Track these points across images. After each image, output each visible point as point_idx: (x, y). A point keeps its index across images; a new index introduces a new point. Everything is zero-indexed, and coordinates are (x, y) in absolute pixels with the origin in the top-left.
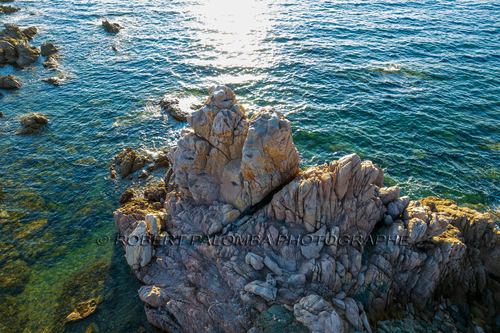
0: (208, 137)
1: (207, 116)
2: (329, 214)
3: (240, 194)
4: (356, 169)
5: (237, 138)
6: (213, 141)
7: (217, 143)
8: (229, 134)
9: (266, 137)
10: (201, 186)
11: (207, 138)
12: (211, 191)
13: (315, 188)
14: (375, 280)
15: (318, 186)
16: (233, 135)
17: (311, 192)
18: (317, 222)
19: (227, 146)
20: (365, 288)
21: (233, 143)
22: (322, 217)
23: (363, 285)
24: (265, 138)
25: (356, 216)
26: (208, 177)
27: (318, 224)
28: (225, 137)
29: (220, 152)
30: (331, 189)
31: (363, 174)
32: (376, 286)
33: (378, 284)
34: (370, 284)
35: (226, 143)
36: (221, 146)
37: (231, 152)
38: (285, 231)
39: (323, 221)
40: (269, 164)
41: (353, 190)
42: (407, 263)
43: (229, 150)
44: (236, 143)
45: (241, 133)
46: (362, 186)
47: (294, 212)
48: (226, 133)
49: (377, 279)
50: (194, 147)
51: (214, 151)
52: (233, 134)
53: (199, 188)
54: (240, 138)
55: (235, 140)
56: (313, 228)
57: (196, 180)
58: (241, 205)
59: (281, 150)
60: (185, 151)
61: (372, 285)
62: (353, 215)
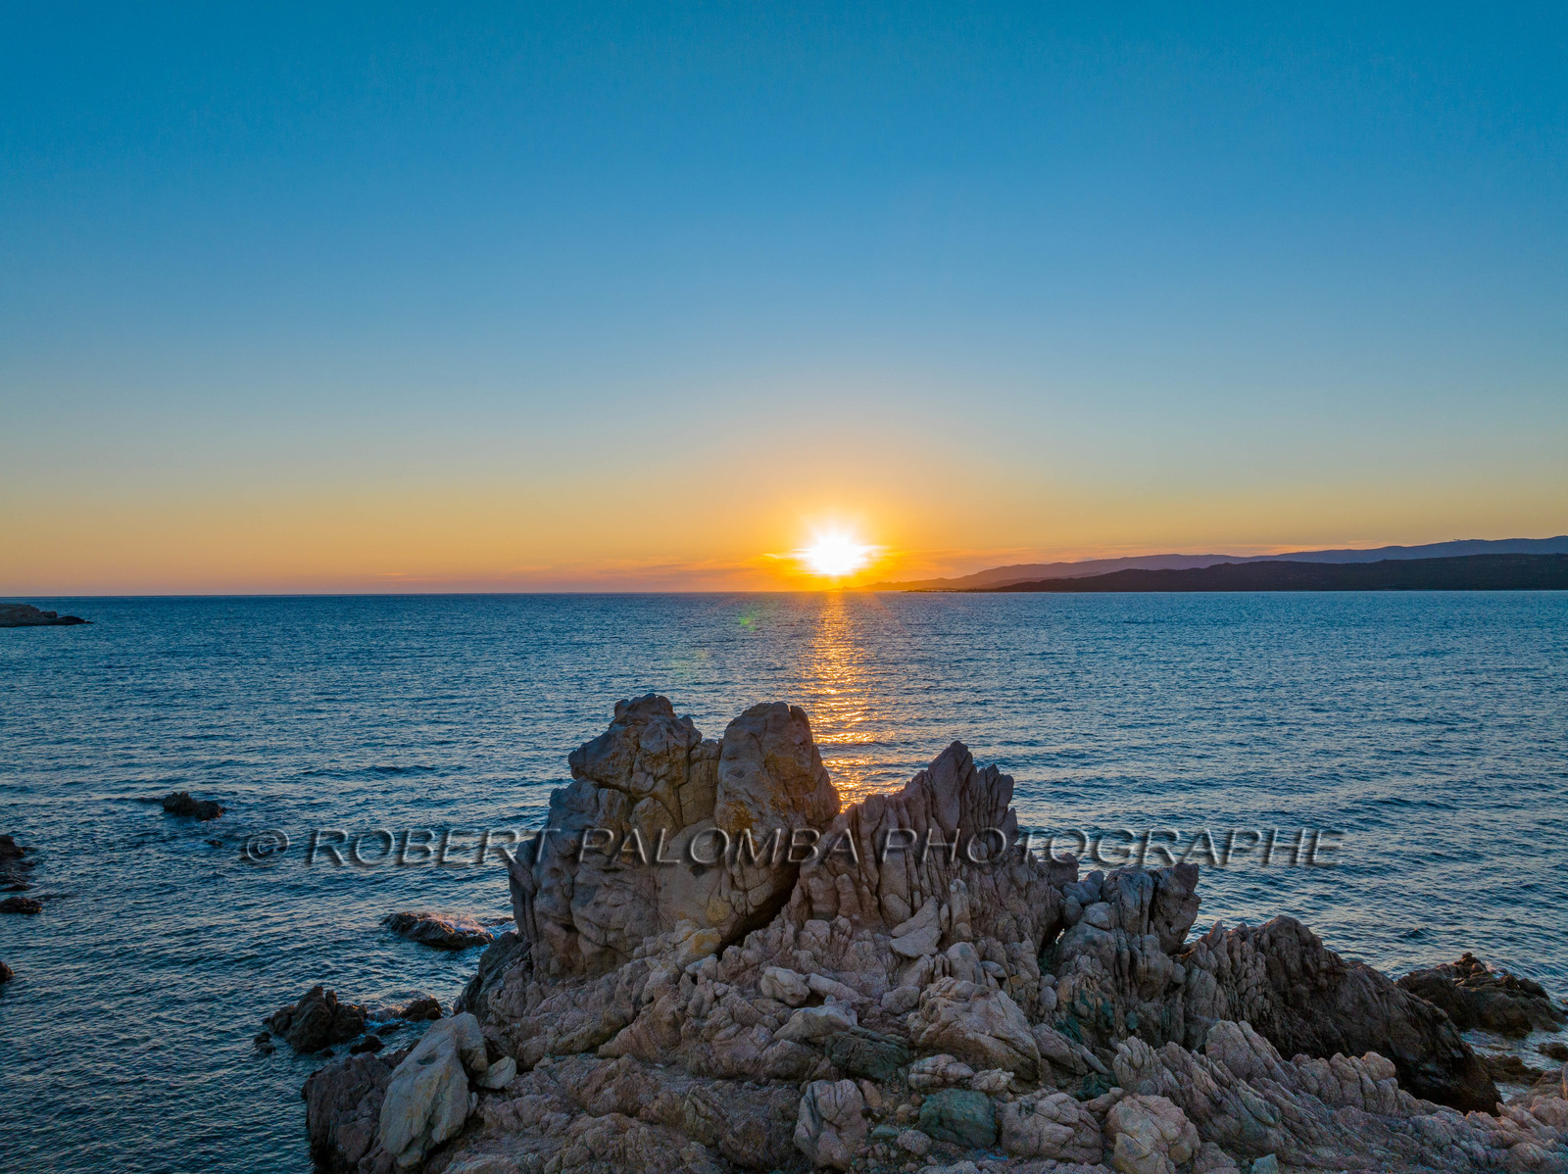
0: (627, 780)
1: (621, 739)
2: (934, 872)
3: (717, 890)
4: (966, 769)
5: (697, 765)
6: (640, 781)
7: (650, 782)
8: (682, 755)
9: (769, 736)
10: (610, 901)
11: (623, 784)
12: (634, 914)
13: (891, 811)
14: (1081, 992)
15: (898, 810)
16: (690, 761)
17: (884, 820)
18: (911, 889)
19: (676, 786)
20: (1064, 1014)
21: (688, 780)
22: (921, 878)
23: (1058, 1009)
24: (766, 738)
25: (996, 886)
26: (626, 879)
27: (917, 895)
28: (672, 764)
29: (659, 804)
30: (926, 812)
31: (983, 783)
32: (1089, 1007)
33: (1091, 1001)
34: (1073, 1004)
35: (674, 780)
36: (661, 787)
37: (683, 803)
38: (842, 922)
39: (925, 884)
40: (781, 795)
41: (972, 823)
42: (1141, 965)
43: (679, 800)
44: (695, 778)
45: (705, 755)
46: (990, 814)
47: (857, 875)
48: (674, 751)
49: (1084, 987)
50: (593, 801)
51: (643, 804)
52: (688, 757)
53: (603, 910)
54: (704, 768)
55: (692, 773)
56: (909, 910)
57: (596, 887)
58: (721, 916)
59: (803, 763)
60: (570, 815)
61: (1077, 1003)
62: (989, 883)
